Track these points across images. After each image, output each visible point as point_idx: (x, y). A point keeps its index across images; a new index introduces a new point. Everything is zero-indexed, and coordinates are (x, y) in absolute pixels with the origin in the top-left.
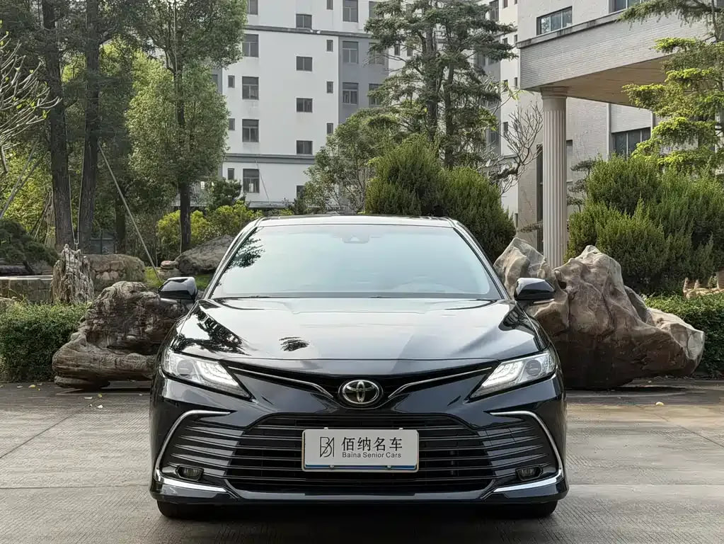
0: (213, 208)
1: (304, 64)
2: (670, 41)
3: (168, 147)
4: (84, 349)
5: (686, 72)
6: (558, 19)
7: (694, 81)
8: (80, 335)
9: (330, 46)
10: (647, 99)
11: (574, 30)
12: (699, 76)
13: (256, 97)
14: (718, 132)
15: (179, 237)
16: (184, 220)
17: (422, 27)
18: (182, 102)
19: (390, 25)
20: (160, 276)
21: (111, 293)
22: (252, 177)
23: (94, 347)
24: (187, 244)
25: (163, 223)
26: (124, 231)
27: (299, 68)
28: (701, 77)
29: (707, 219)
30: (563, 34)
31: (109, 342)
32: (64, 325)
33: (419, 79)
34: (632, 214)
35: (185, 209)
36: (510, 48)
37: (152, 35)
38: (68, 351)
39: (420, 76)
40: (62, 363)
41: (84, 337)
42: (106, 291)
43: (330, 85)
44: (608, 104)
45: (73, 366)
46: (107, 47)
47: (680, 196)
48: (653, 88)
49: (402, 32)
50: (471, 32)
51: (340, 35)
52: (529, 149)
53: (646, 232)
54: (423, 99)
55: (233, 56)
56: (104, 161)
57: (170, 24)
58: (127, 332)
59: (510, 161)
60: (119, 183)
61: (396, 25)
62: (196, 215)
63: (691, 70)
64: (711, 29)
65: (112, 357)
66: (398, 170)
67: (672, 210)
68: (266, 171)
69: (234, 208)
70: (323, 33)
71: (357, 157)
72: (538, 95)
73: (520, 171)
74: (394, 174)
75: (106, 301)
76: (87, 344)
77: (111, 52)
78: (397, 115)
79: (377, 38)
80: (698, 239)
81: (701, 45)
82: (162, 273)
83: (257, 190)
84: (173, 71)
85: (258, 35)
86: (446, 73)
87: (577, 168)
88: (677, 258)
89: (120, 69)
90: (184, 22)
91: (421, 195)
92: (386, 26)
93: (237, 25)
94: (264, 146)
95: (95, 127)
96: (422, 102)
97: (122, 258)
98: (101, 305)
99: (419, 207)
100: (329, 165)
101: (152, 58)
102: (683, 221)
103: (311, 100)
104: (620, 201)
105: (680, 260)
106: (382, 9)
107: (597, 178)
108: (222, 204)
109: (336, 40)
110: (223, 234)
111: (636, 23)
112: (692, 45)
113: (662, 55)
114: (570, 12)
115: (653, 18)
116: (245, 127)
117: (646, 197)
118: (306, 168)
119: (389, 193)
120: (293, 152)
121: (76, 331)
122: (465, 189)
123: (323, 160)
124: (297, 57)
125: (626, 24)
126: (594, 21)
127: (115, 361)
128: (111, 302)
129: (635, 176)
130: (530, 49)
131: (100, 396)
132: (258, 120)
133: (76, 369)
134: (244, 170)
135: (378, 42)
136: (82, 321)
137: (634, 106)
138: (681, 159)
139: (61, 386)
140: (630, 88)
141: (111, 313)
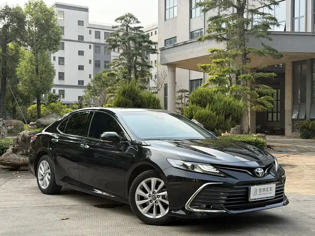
0: (48, 104)
1: (81, 53)
2: (213, 49)
3: (32, 81)
4: (11, 155)
5: (218, 60)
6: (172, 41)
7: (221, 63)
8: (10, 150)
9: (90, 47)
10: (205, 69)
11: (179, 45)
12: (222, 62)
13: (63, 64)
14: (228, 81)
15: (36, 114)
16: (38, 108)
17: (126, 42)
18: (37, 66)
19: (115, 41)
20: (30, 128)
21: (22, 135)
22: (62, 93)
23: (15, 154)
24: (39, 116)
25: (30, 108)
26: (15, 111)
27: (79, 54)
28: (223, 62)
29: (229, 110)
30: (175, 46)
31: (21, 152)
32: (2, 146)
33: (125, 60)
34: (205, 108)
35: (39, 104)
36: (157, 50)
37: (26, 41)
38: (6, 156)
39: (125, 59)
40: (3, 160)
41: (12, 151)
42: (19, 134)
43: (90, 61)
44: (188, 70)
45: (8, 161)
46: (10, 45)
47: (221, 102)
48: (207, 65)
49: (119, 43)
50: (143, 44)
51: (94, 43)
52: (162, 85)
53: (210, 115)
54: (126, 67)
55: (56, 50)
56: (8, 86)
57: (33, 37)
58: (27, 149)
59: (155, 88)
60: (14, 94)
61: (117, 41)
62: (42, 106)
63: (220, 59)
64: (226, 46)
65: (22, 158)
66: (125, 92)
67: (218, 107)
68: (67, 90)
69: (56, 104)
70: (88, 42)
71: (102, 86)
72: (166, 67)
73: (158, 92)
74: (124, 93)
75: (20, 138)
76: (12, 153)
77: (11, 47)
78: (117, 72)
79: (110, 45)
80: (227, 117)
81: (223, 51)
82: (30, 127)
83: (64, 97)
84: (35, 54)
85: (64, 42)
86: (135, 58)
87: (178, 92)
88: (220, 124)
89: (14, 53)
90: (39, 37)
91: (133, 101)
92: (114, 41)
93: (59, 38)
94: (66, 82)
95: (5, 74)
96: (126, 68)
97: (15, 121)
98: (18, 139)
99: (133, 105)
100: (91, 89)
101: (26, 49)
102: (221, 111)
103: (83, 66)
104: (201, 104)
105: (221, 124)
106: (112, 35)
107: (193, 96)
108: (52, 102)
109: (92, 45)
110: (52, 113)
111: (201, 43)
112: (220, 51)
113: (210, 54)
114: (175, 38)
115: (207, 41)
116: (60, 75)
117: (210, 103)
118: (83, 90)
119: (122, 100)
120: (77, 84)
121: (8, 149)
122: (149, 99)
123: (89, 87)
124: (79, 51)
125: (197, 43)
126: (186, 42)
127: (24, 160)
128: (22, 138)
129: (206, 95)
130: (164, 51)
131: (18, 172)
132: (64, 73)
133: (8, 162)
134: (59, 90)
135: (111, 46)
136: (11, 145)
137: (200, 71)
138: (216, 89)
139: (3, 169)
140: (200, 65)
141: (22, 142)
